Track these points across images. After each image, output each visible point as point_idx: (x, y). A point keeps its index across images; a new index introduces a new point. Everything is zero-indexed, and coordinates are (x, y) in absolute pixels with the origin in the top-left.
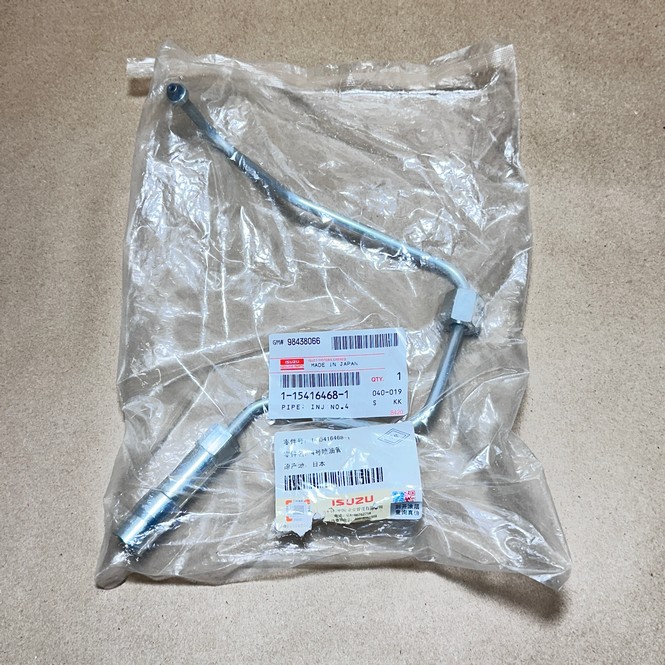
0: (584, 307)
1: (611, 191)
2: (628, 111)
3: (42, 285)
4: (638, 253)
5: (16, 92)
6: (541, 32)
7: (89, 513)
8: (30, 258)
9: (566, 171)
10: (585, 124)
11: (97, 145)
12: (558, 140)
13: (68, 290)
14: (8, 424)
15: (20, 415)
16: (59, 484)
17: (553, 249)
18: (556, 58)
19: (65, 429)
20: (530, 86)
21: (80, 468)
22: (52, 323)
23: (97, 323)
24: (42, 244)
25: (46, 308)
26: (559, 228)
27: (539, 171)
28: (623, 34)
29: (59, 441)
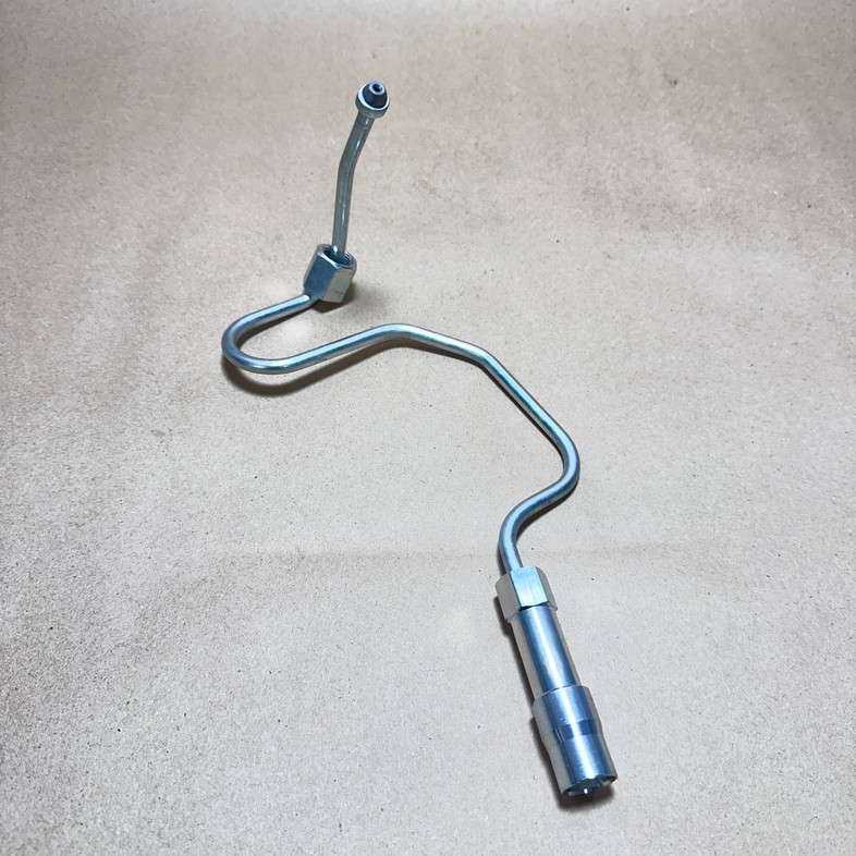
0: (747, 367)
1: (760, 258)
2: (767, 190)
3: (81, 320)
4: (799, 317)
5: (86, 144)
6: (666, 122)
7: (98, 578)
8: (72, 293)
9: (707, 237)
10: (722, 199)
11: (171, 193)
12: (694, 211)
13: (112, 326)
14: (9, 465)
15: (26, 455)
16: (64, 540)
17: (701, 309)
18: (684, 143)
19: (81, 473)
20: (657, 164)
21: (95, 522)
22: (87, 359)
23: (143, 360)
24: (89, 280)
25: (83, 343)
26: (707, 290)
27: (678, 236)
28: (752, 128)
29: (71, 488)
